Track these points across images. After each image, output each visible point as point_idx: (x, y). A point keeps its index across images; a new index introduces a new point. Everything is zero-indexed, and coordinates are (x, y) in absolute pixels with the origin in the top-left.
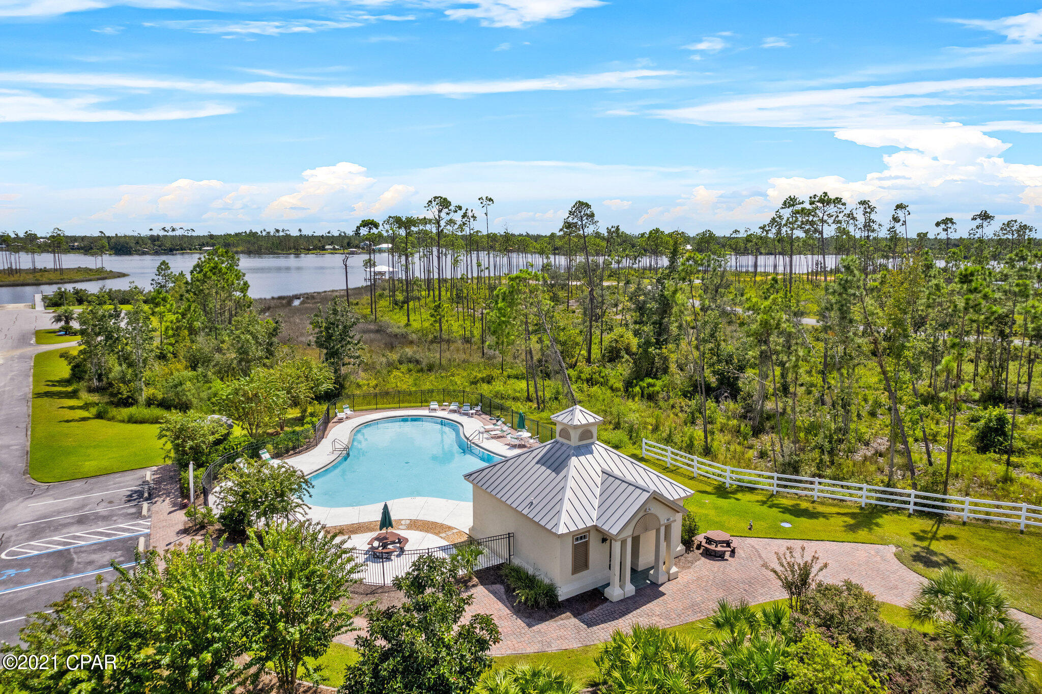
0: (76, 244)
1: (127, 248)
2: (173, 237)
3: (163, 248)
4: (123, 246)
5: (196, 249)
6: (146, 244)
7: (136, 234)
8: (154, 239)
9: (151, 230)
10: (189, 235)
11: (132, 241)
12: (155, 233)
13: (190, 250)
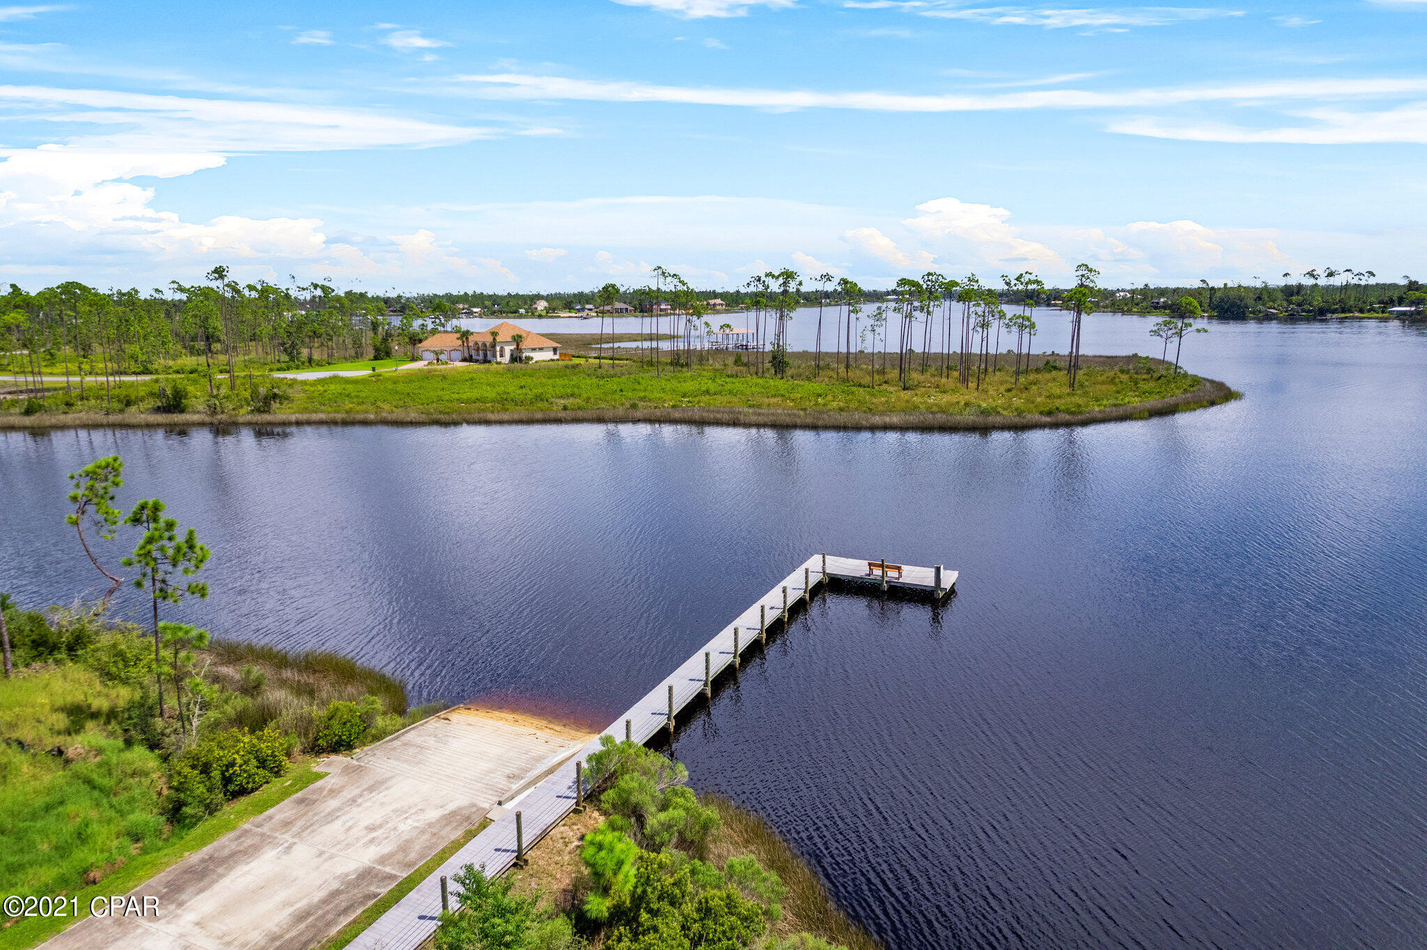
0: (1162, 300)
1: (1239, 307)
2: (1328, 289)
3: (1306, 307)
4: (1234, 305)
5: (1372, 310)
6: (1274, 301)
7: (1259, 284)
8: (1290, 292)
9: (1286, 275)
10: (1363, 283)
11: (1251, 295)
12: (1292, 281)
13: (1361, 311)
